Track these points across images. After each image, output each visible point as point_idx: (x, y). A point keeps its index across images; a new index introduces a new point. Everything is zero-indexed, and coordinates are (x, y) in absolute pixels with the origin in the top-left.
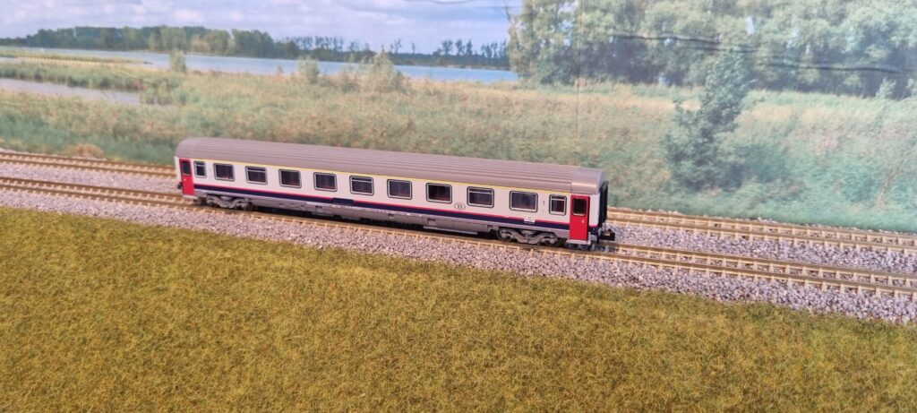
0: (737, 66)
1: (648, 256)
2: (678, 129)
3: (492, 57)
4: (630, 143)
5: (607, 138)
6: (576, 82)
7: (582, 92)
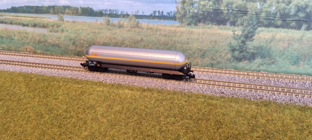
0: (254, 19)
2: (234, 40)
3: (170, 16)
4: (217, 45)
5: (209, 44)
6: (199, 24)
7: (201, 28)
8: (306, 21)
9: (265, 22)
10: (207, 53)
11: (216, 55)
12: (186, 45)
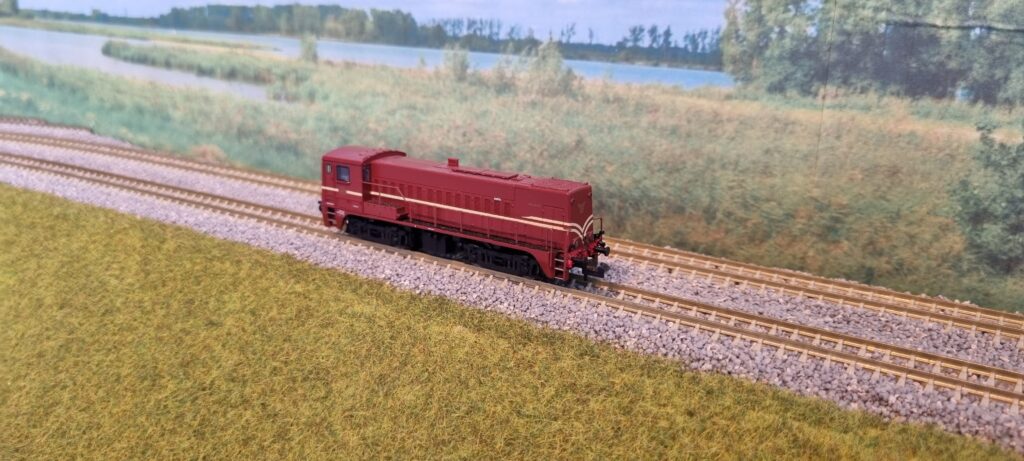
1: (911, 365)
2: (983, 170)
4: (899, 189)
5: (863, 179)
6: (822, 91)
7: (828, 108)
10: (851, 219)
11: (891, 233)
12: (757, 179)
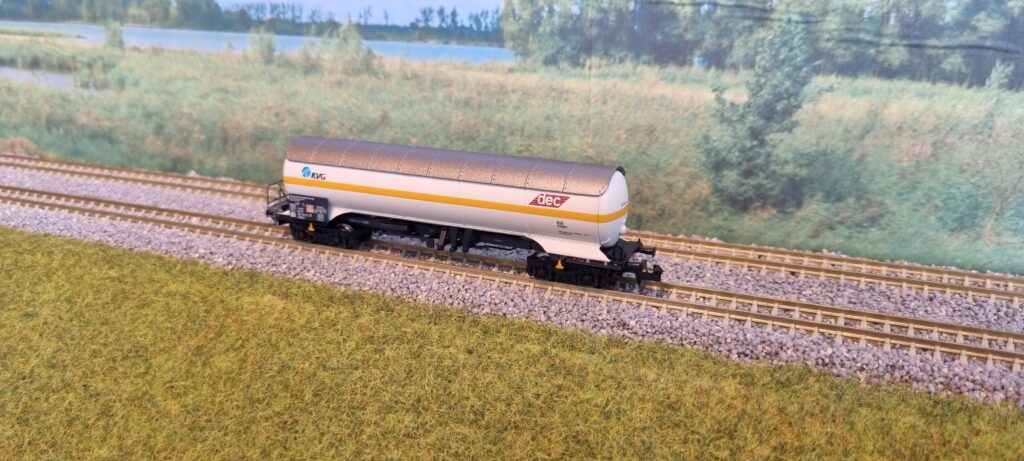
0: (796, 42)
3: (483, 29)
4: (656, 146)
5: (627, 139)
6: (588, 62)
7: (595, 77)
8: (1006, 51)
9: (840, 52)
11: (653, 183)
